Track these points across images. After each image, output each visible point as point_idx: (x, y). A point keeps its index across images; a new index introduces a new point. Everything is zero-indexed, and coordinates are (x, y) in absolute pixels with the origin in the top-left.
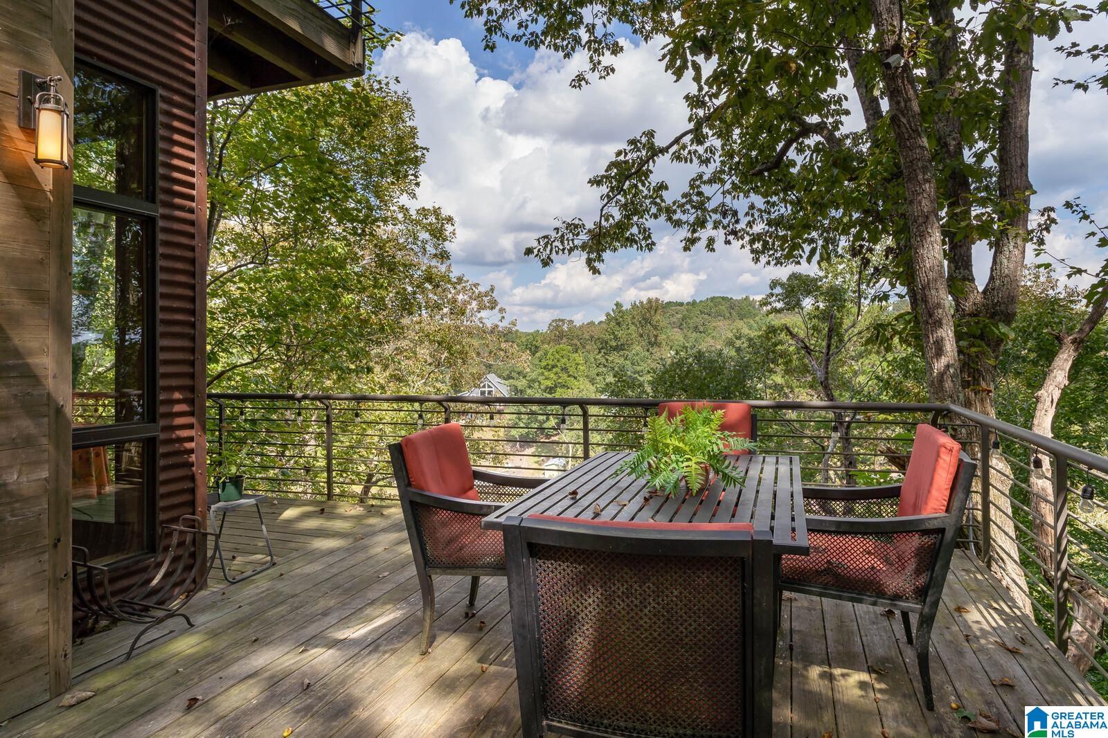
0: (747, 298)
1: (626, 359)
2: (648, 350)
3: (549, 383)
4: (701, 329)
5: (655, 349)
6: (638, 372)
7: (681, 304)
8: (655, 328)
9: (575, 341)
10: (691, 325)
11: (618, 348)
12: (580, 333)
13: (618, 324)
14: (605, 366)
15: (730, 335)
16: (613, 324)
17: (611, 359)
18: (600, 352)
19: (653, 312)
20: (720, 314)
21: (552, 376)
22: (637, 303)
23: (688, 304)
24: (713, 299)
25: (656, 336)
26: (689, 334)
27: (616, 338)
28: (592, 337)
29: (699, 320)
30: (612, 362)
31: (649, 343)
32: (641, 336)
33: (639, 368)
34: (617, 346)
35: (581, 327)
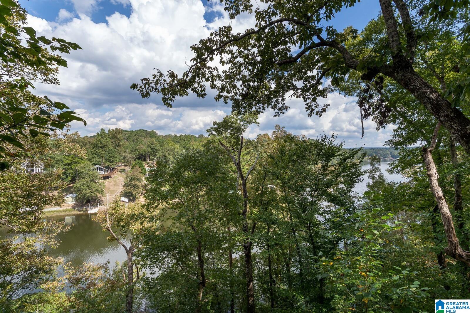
0: (153, 131)
1: (106, 151)
2: (115, 148)
3: (68, 162)
4: (136, 141)
5: (119, 148)
6: (112, 157)
7: (127, 131)
8: (119, 140)
9: (81, 144)
10: (132, 139)
11: (102, 147)
12: (84, 140)
13: (103, 137)
14: (96, 154)
15: (149, 144)
16: (100, 137)
17: (99, 151)
18: (93, 148)
19: (118, 134)
20: (142, 136)
21: (70, 158)
22: (111, 130)
23: (130, 131)
24: (140, 130)
25: (119, 143)
26: (131, 142)
27: (101, 143)
28: (89, 142)
29: (135, 138)
30: (99, 153)
31: (116, 145)
32: (112, 142)
33: (112, 155)
34: (102, 146)
35: (84, 138)
